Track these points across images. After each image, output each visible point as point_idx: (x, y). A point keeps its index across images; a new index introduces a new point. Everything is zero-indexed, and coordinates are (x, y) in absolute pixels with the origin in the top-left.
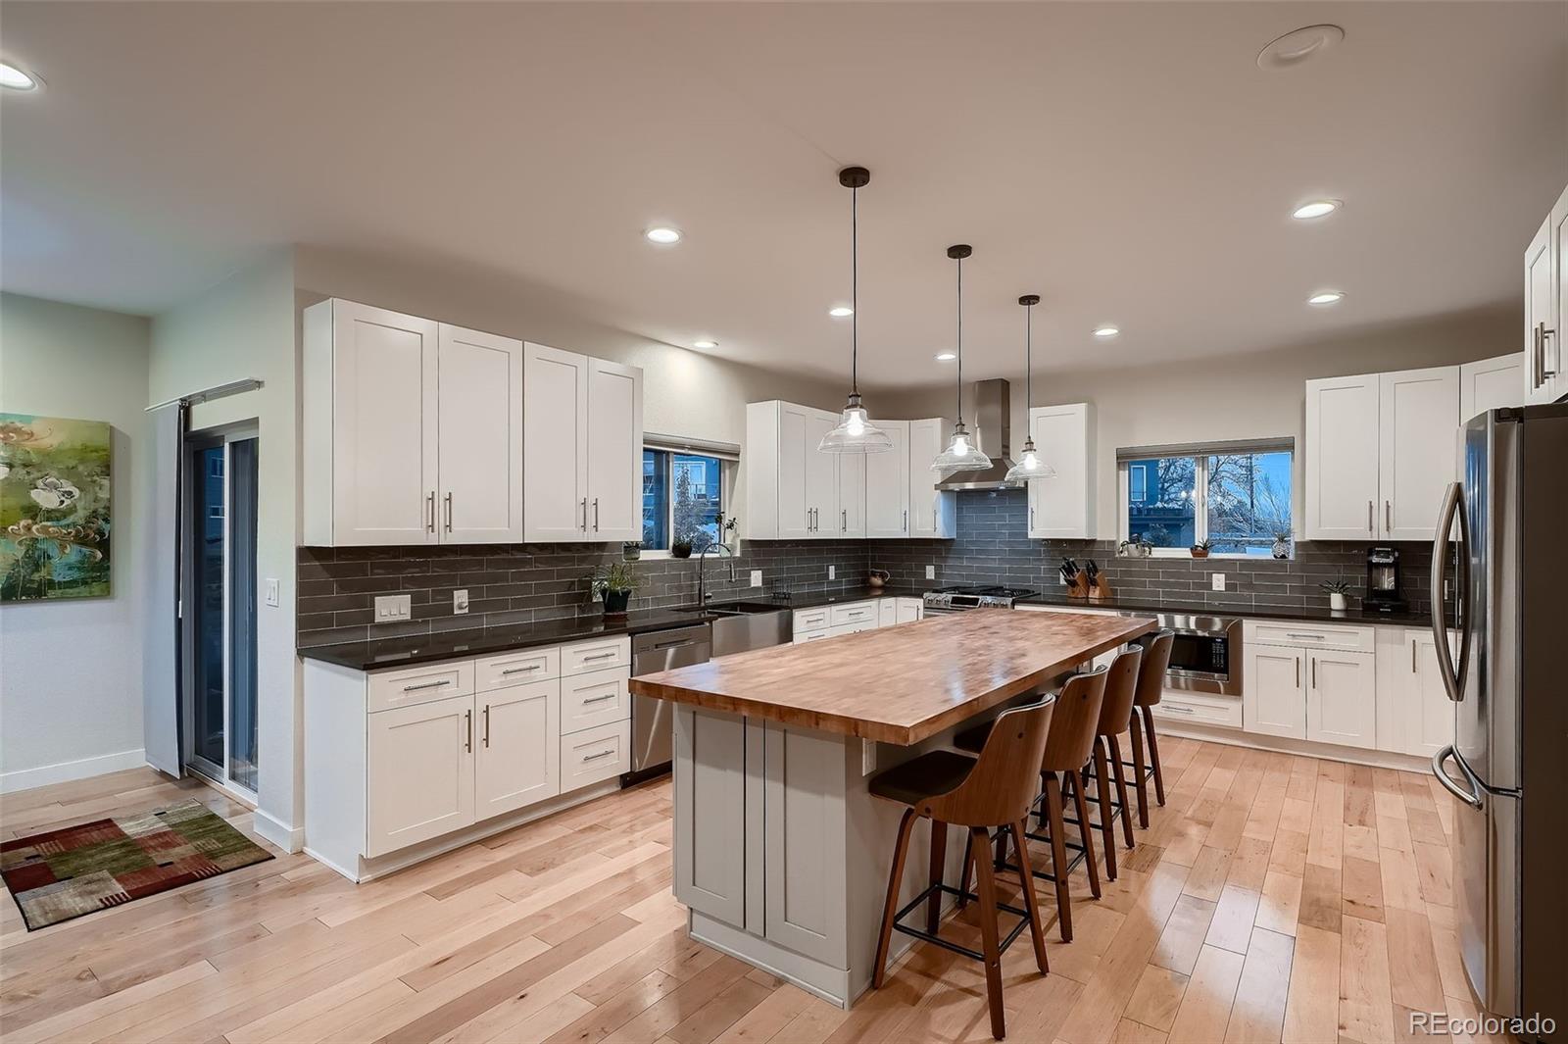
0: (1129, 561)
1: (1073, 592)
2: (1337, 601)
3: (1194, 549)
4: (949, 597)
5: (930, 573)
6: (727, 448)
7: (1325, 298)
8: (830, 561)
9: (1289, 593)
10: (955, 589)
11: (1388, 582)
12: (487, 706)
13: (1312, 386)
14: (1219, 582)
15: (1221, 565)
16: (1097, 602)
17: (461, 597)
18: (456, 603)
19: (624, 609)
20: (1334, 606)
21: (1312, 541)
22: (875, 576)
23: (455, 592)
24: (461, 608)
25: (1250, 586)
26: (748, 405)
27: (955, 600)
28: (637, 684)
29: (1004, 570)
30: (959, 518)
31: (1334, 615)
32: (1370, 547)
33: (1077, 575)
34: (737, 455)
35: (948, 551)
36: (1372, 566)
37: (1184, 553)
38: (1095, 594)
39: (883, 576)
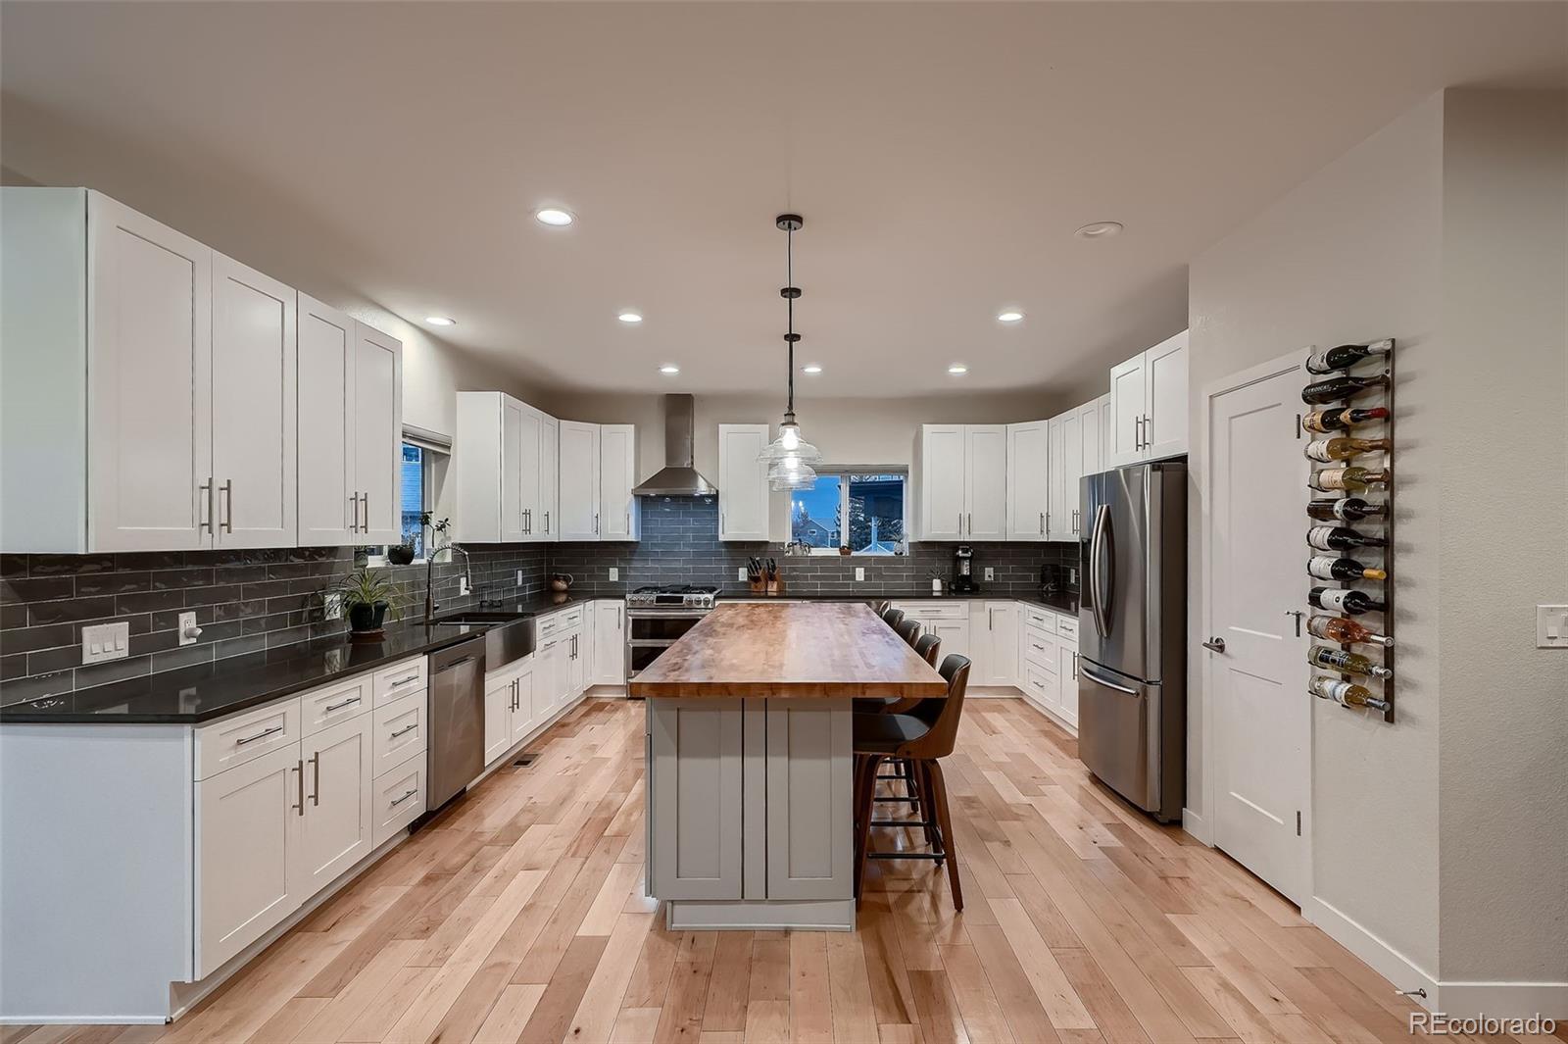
0: (794, 560)
1: (756, 587)
2: (937, 585)
3: (842, 549)
4: (654, 596)
5: (614, 575)
6: (438, 438)
7: (958, 370)
8: (517, 565)
9: (905, 580)
10: (656, 589)
11: (966, 572)
12: (317, 754)
13: (927, 428)
14: (860, 574)
15: (861, 561)
16: (775, 594)
17: (188, 621)
18: (182, 630)
19: (380, 626)
20: (934, 589)
21: (920, 542)
22: (559, 580)
23: (180, 615)
24: (189, 635)
25: (880, 576)
26: (459, 393)
27: (659, 600)
28: (643, 686)
29: (688, 570)
30: (644, 522)
31: (935, 594)
32: (955, 546)
33: (760, 572)
34: (449, 448)
35: (633, 553)
36: (959, 559)
37: (835, 552)
38: (773, 588)
39: (566, 580)
